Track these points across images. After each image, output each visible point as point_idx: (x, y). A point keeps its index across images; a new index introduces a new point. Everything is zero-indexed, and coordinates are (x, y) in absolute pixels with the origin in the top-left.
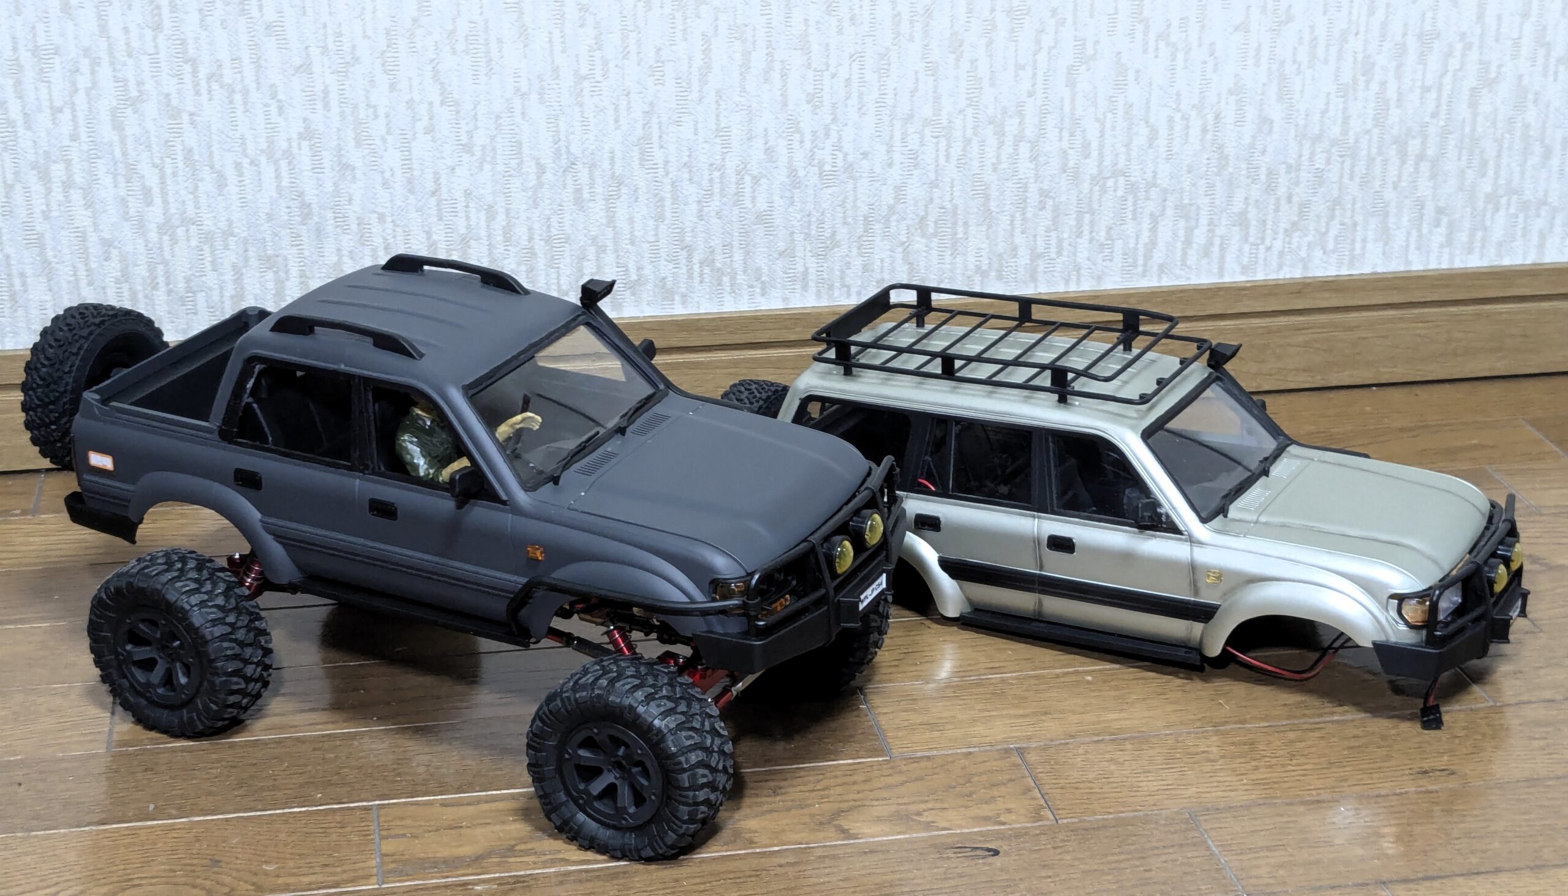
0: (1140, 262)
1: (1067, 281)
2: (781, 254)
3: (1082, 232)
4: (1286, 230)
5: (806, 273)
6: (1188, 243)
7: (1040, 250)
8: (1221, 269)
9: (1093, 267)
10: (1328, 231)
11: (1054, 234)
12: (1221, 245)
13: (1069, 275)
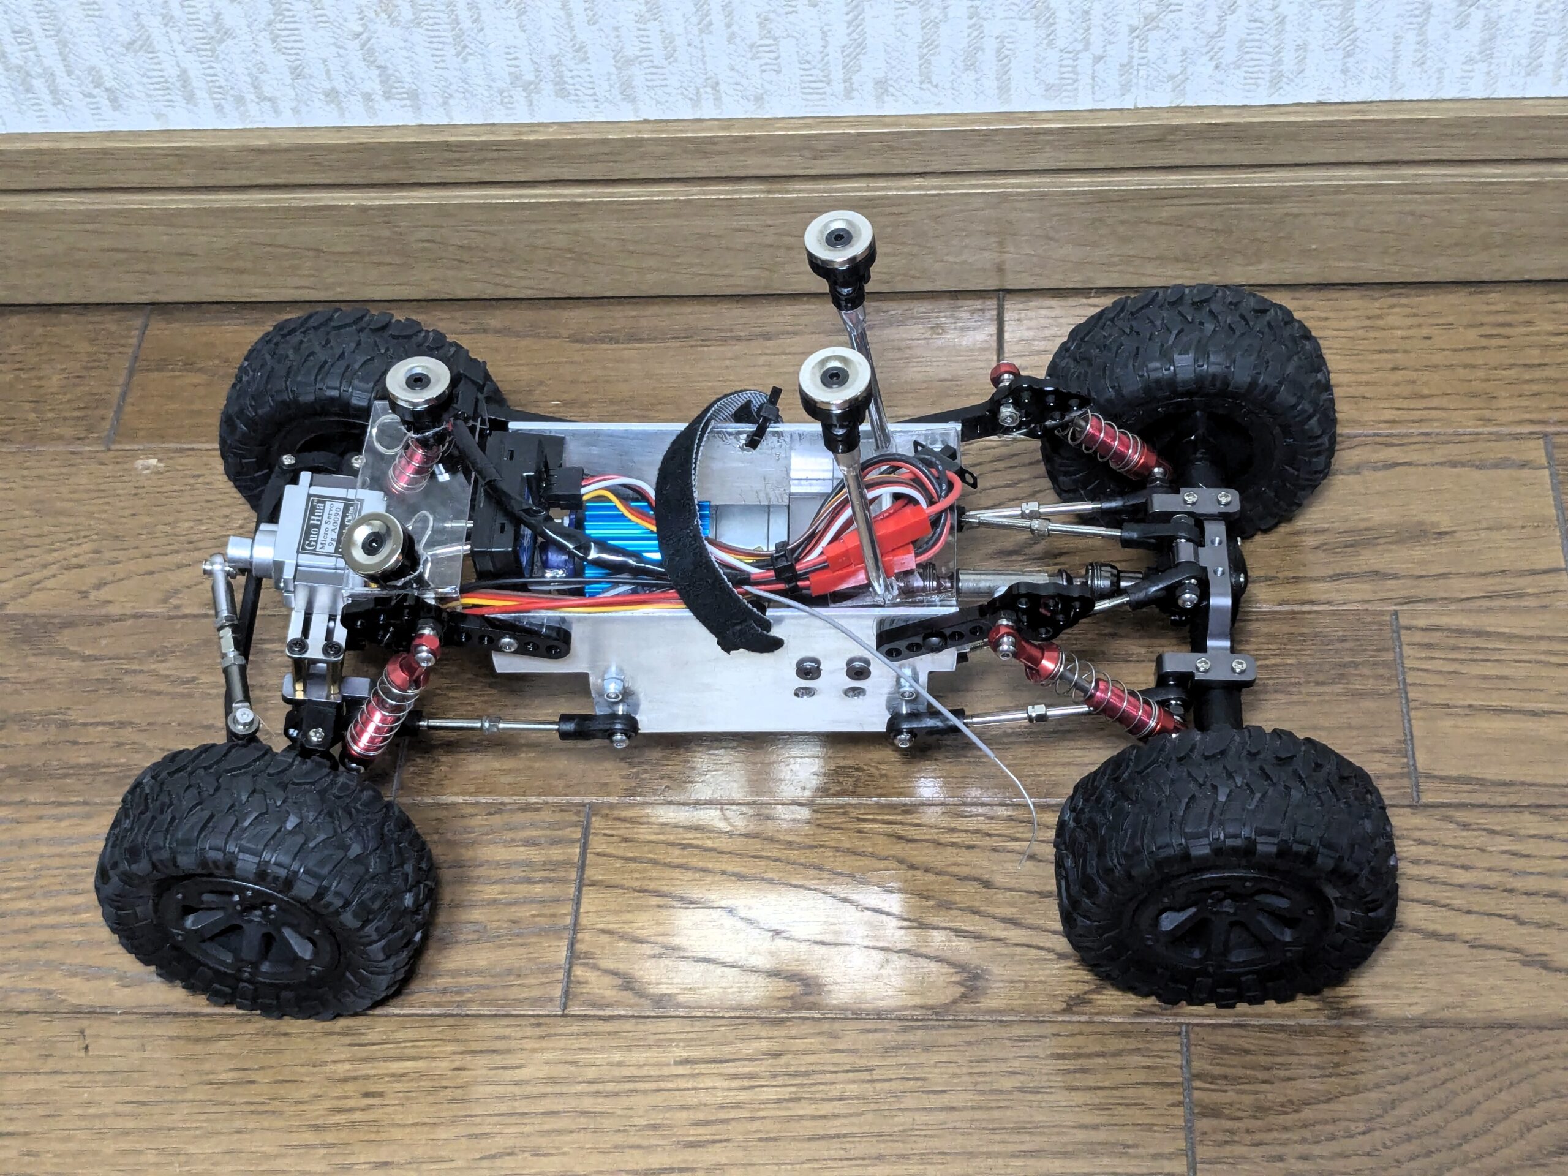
0: (838, 74)
1: (696, 102)
2: (129, 46)
3: (711, 24)
4: (1133, 29)
5: (184, 77)
6: (929, 44)
7: (632, 50)
8: (1004, 89)
9: (744, 81)
10: (1221, 32)
11: (653, 26)
12: (999, 51)
13: (698, 93)
